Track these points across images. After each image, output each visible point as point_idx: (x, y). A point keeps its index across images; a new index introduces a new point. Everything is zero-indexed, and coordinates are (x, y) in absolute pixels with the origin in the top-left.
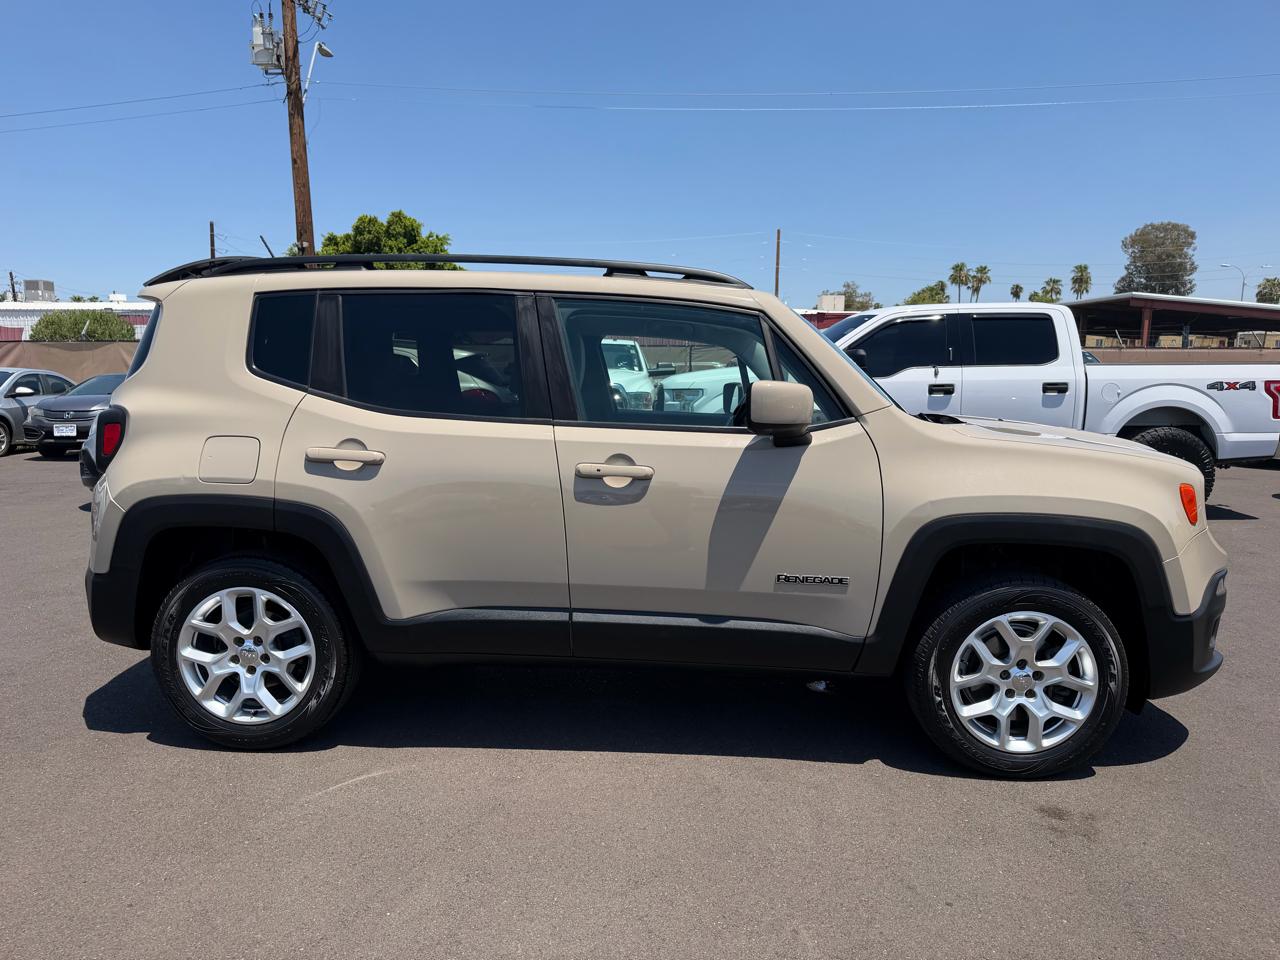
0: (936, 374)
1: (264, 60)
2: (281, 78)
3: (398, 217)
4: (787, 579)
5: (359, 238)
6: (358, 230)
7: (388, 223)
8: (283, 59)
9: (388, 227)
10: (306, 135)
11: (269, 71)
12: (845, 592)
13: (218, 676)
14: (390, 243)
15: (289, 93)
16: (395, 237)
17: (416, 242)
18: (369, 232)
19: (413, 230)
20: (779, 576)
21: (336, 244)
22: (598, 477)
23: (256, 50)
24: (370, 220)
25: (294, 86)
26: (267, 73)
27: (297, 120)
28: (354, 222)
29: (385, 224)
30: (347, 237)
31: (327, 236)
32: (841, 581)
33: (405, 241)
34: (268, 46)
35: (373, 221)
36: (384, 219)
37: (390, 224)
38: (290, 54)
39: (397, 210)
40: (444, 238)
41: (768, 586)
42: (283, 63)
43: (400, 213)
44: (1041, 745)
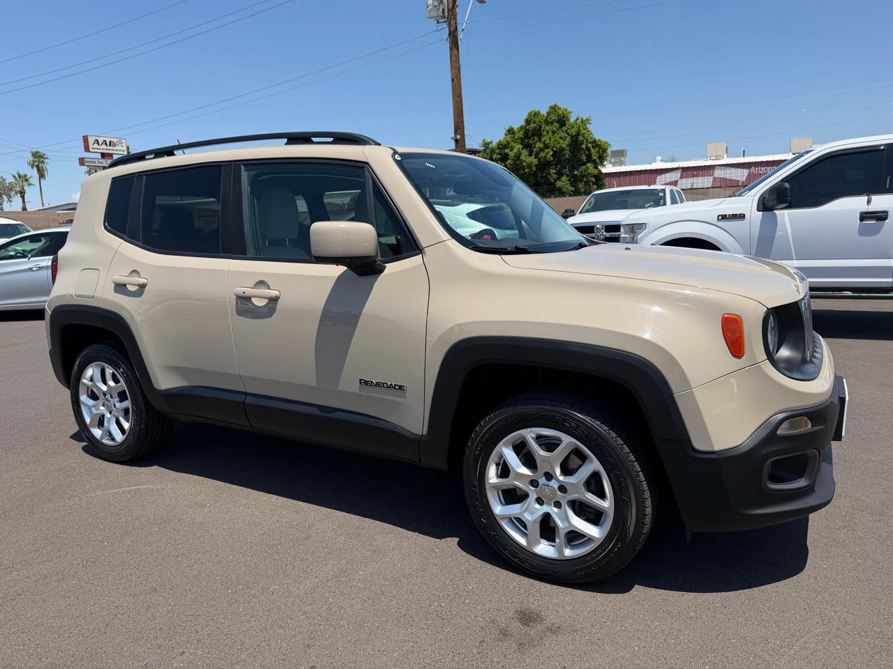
0: (869, 202)
1: (434, 14)
2: (445, 25)
3: (554, 109)
4: (366, 383)
5: (527, 127)
6: (528, 122)
7: (547, 113)
8: (446, 11)
9: (547, 117)
10: (460, 60)
11: (440, 21)
12: (404, 397)
13: (96, 414)
14: (547, 128)
15: (450, 34)
16: (552, 123)
17: (565, 125)
18: (534, 122)
19: (564, 117)
20: (360, 380)
21: (513, 133)
22: (249, 299)
23: (430, 8)
24: (535, 114)
25: (452, 29)
26: (438, 22)
27: (455, 51)
28: (525, 116)
29: (545, 115)
30: (522, 128)
31: (507, 128)
32: (400, 387)
33: (558, 125)
34: (435, 4)
35: (537, 114)
36: (544, 112)
37: (548, 114)
38: (451, 6)
39: (553, 104)
40: (587, 119)
41: (355, 388)
42: (446, 14)
43: (555, 106)
44: (563, 553)
